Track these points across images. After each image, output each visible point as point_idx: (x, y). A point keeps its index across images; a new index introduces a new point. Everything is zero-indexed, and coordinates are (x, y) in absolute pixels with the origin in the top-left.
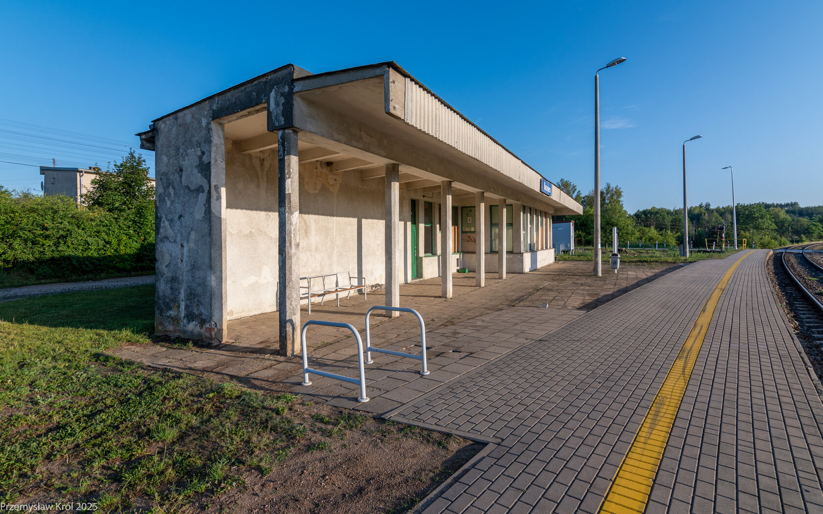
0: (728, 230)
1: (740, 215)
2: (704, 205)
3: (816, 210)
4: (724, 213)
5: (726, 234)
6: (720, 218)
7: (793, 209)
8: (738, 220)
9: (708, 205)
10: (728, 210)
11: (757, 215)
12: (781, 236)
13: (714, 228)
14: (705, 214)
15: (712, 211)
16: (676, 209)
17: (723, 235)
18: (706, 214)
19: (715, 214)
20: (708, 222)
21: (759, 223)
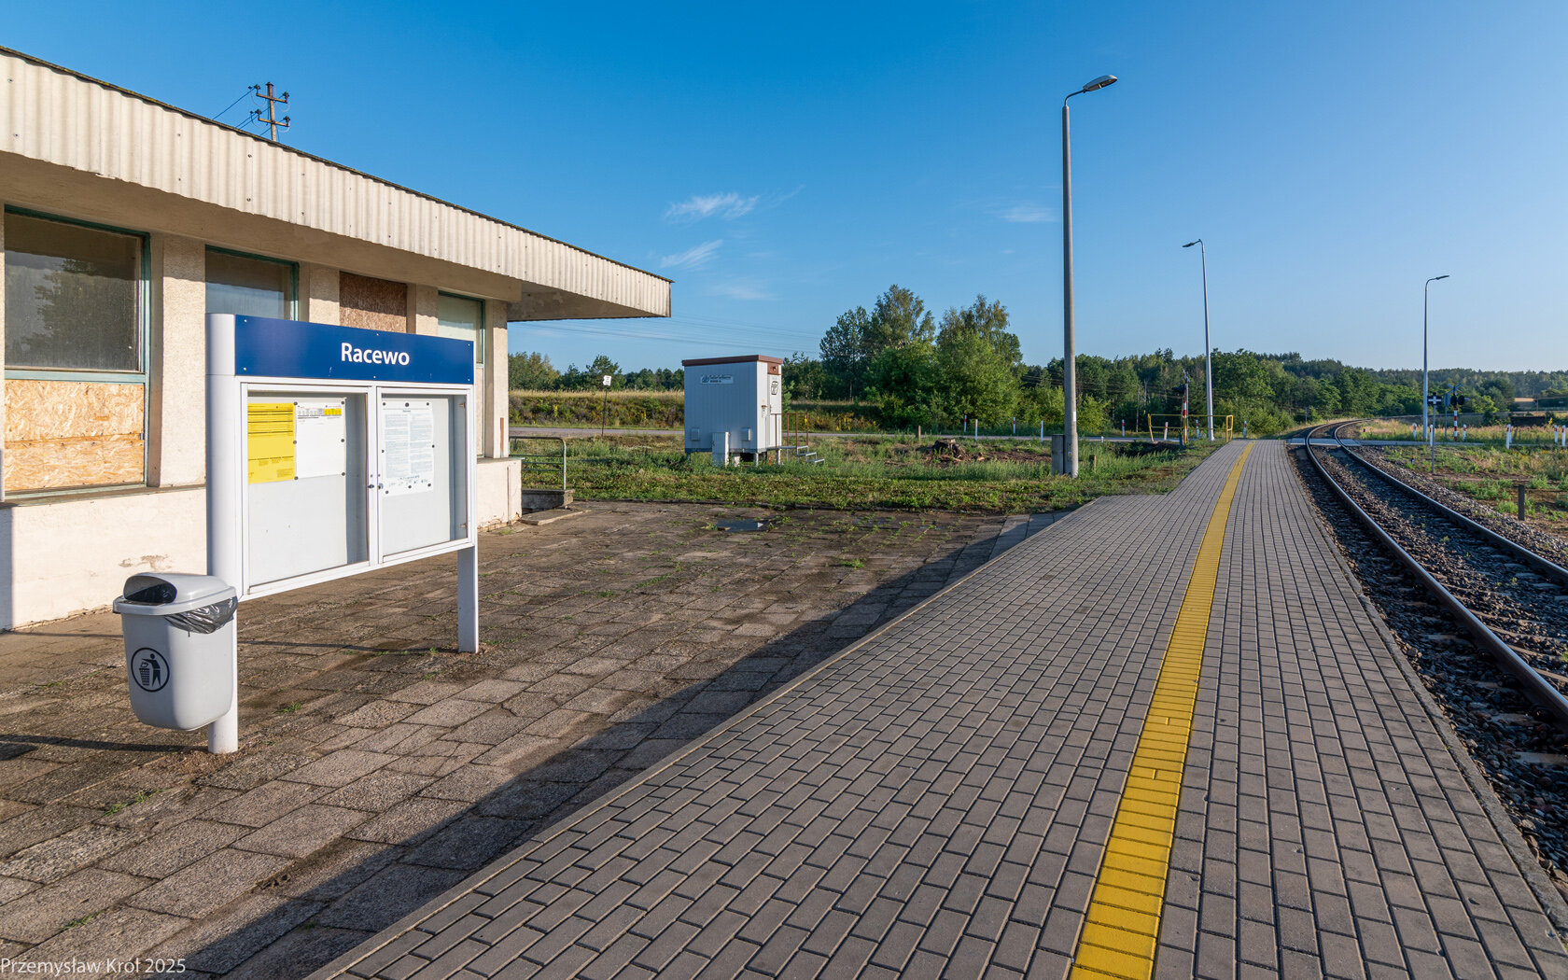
1: (1219, 369)
2: (1162, 353)
3: (1324, 367)
4: (1194, 366)
5: (1190, 405)
6: (1188, 375)
7: (1291, 362)
8: (1214, 379)
9: (1169, 353)
10: (1201, 363)
11: (1244, 370)
12: (1281, 410)
14: (1164, 368)
15: (1175, 364)
16: (1118, 358)
18: (1167, 369)
19: (1179, 367)
20: (1168, 383)
21: (1249, 384)
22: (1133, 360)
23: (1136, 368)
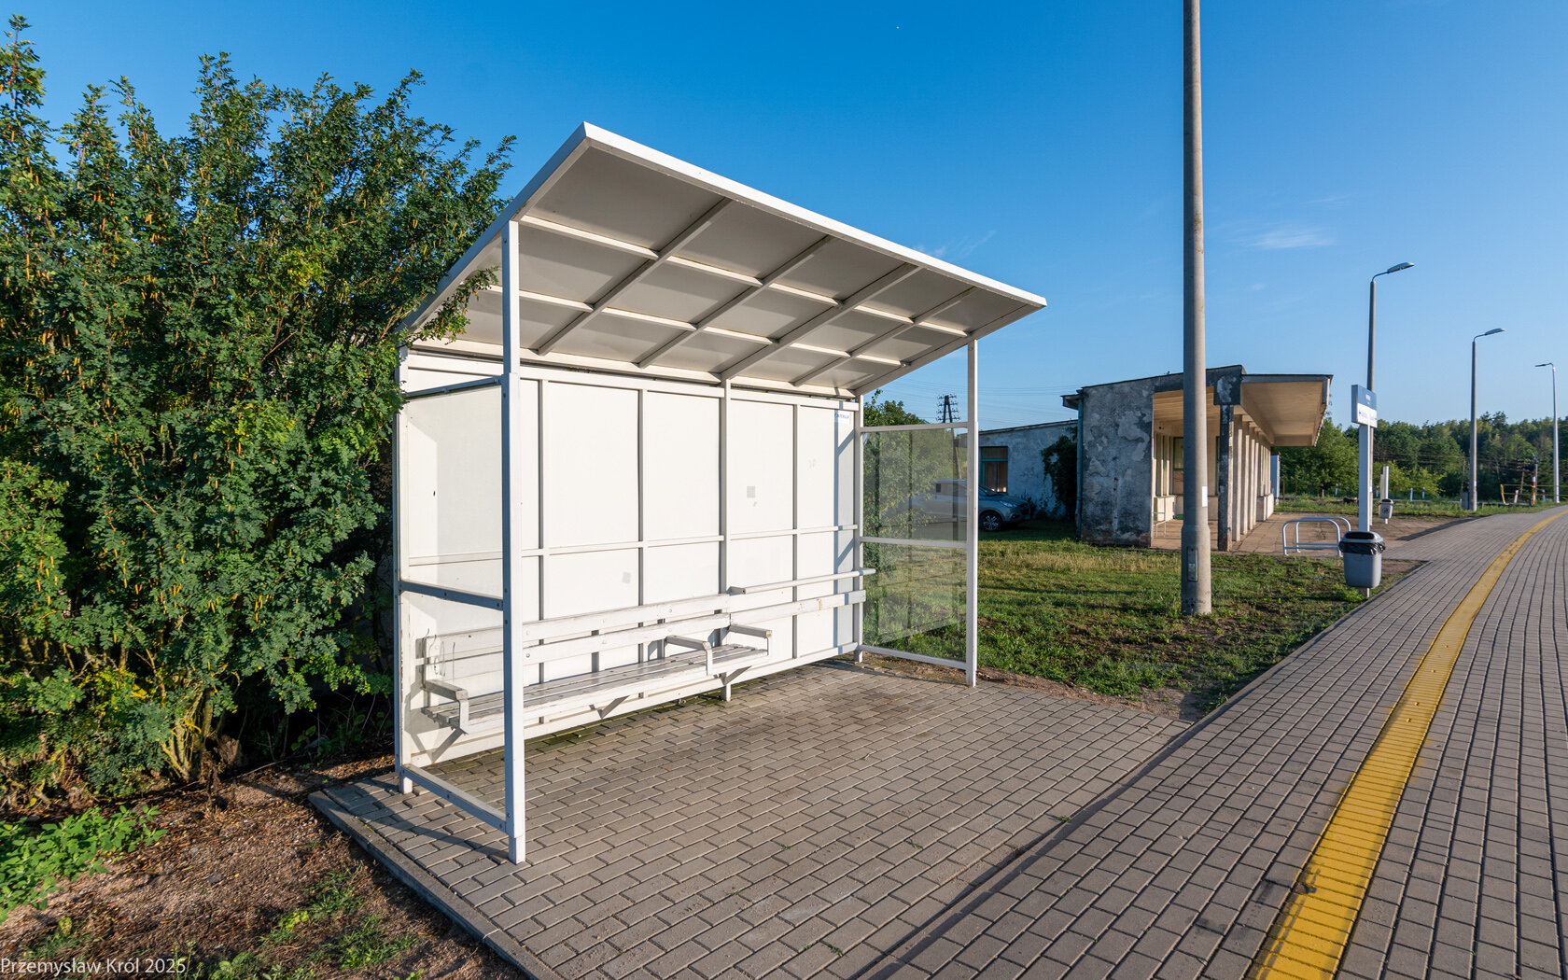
0: (1544, 470)
2: (1491, 416)
4: (1534, 432)
5: (1539, 478)
6: (1528, 444)
9: (1501, 417)
10: (1544, 428)
13: (1513, 464)
14: (1494, 436)
15: (1512, 430)
16: (1429, 424)
17: (1534, 479)
18: (1497, 437)
19: (1517, 436)
20: (1500, 452)
22: (1451, 424)
23: (1454, 435)
